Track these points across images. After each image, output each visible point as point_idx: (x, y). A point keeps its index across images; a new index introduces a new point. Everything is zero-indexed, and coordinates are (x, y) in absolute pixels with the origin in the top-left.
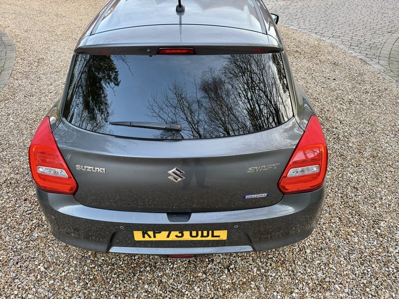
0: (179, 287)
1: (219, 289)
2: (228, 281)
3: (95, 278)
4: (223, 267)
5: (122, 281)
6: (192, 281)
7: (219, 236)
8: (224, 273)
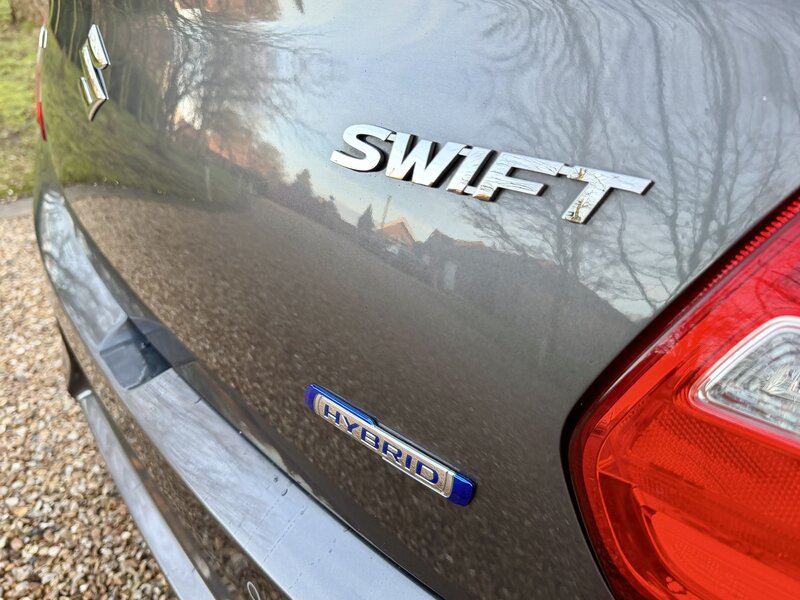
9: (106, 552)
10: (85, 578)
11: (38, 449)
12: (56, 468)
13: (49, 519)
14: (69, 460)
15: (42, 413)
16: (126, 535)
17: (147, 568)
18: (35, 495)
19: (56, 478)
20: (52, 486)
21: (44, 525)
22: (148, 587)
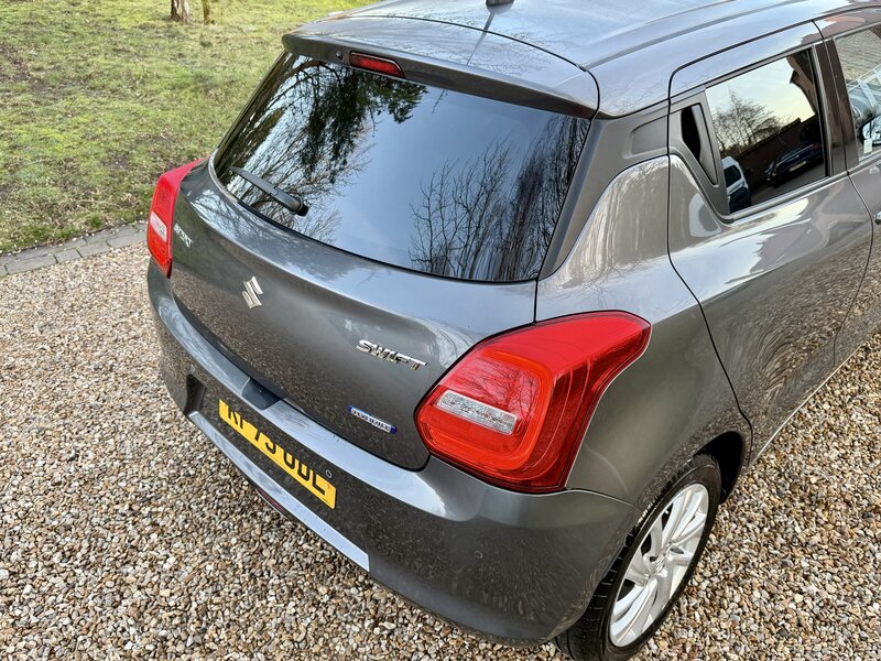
0: (271, 581)
1: (321, 640)
2: (351, 642)
3: (195, 476)
4: (372, 611)
5: (218, 508)
6: (301, 590)
7: (323, 492)
8: (363, 624)
9: (194, 507)
10: (186, 521)
11: (128, 452)
12: (144, 462)
13: (151, 492)
14: (151, 458)
15: (120, 429)
16: (203, 497)
17: (222, 513)
18: (136, 480)
19: (146, 469)
20: (146, 474)
21: (149, 496)
22: (226, 522)
